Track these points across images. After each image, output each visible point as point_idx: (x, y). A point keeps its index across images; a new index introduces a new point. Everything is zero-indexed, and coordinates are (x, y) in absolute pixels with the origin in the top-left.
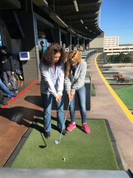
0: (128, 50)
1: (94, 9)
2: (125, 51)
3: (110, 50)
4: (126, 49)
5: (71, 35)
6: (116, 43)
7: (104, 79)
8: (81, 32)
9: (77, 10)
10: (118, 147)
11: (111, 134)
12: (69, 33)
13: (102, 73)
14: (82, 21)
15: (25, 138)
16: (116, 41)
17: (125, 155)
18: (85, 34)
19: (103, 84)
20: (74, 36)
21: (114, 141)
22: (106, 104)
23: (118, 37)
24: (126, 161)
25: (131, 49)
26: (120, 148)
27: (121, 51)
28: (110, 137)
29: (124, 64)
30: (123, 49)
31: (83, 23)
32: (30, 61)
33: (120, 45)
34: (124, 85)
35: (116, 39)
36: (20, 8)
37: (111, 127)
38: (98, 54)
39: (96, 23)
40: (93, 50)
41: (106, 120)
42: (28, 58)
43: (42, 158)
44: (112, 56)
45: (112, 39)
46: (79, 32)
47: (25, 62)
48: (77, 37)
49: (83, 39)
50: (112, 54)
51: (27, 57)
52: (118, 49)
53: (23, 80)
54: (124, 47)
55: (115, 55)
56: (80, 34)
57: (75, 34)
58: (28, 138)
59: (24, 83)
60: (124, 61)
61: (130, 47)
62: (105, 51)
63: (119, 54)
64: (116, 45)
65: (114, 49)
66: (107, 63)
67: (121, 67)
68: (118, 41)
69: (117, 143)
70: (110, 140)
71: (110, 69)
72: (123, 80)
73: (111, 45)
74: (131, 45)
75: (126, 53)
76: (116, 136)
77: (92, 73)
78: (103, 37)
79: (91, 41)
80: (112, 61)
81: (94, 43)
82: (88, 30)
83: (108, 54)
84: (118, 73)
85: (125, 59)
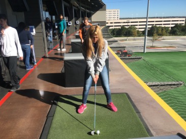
0: (129, 24)
2: (126, 24)
3: (111, 23)
4: (127, 22)
5: (73, 7)
6: (116, 17)
7: (113, 53)
8: (83, 5)
10: (143, 118)
12: (71, 5)
13: (110, 47)
15: (51, 118)
16: (116, 14)
17: (151, 125)
18: (87, 6)
20: (76, 9)
21: (138, 112)
23: (119, 10)
24: (153, 130)
25: (132, 22)
26: (145, 118)
27: (122, 24)
29: (126, 38)
30: (124, 23)
33: (120, 19)
34: (134, 58)
35: (117, 12)
37: (133, 100)
41: (127, 94)
42: (34, 33)
44: (114, 30)
45: (112, 12)
46: (81, 4)
48: (79, 10)
49: (85, 12)
50: (113, 28)
51: (33, 31)
52: (119, 23)
54: (125, 21)
55: (117, 29)
56: (83, 7)
57: (77, 7)
58: (54, 117)
60: (126, 35)
61: (130, 21)
62: (107, 25)
63: (120, 27)
64: (116, 19)
65: (115, 23)
66: (112, 37)
67: (123, 40)
68: (119, 14)
69: (141, 114)
70: (135, 112)
71: (116, 43)
73: (112, 19)
74: (131, 18)
75: (127, 27)
76: (139, 108)
78: (105, 10)
79: (93, 14)
80: (114, 34)
82: (91, 2)
83: (111, 28)
84: (125, 47)
85: (126, 33)
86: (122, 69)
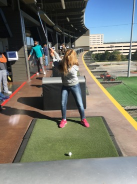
0: (113, 49)
1: (80, 7)
2: (110, 49)
3: (95, 48)
4: (110, 47)
5: (57, 33)
6: (100, 41)
7: (94, 78)
8: (67, 31)
9: (64, 8)
10: (117, 141)
11: (109, 129)
12: (55, 31)
13: (92, 72)
14: (68, 19)
15: (27, 139)
16: (100, 39)
17: (124, 148)
18: (70, 32)
19: (94, 83)
20: (60, 34)
21: (112, 135)
22: (100, 102)
23: (103, 35)
24: (126, 153)
25: (115, 47)
26: (119, 141)
27: (106, 49)
28: (109, 133)
29: (109, 63)
30: (108, 47)
31: (69, 21)
32: (18, 61)
33: (104, 44)
35: (101, 37)
36: (7, 5)
37: (108, 124)
38: (84, 53)
39: (82, 21)
40: (79, 49)
41: (103, 117)
42: (17, 58)
43: (48, 156)
44: (97, 55)
45: (96, 37)
46: (64, 30)
47: (14, 62)
48: (63, 35)
49: (69, 37)
50: (97, 52)
51: (15, 57)
52: (103, 47)
53: (12, 81)
54: (109, 45)
55: (101, 54)
56: (66, 32)
57: (61, 33)
58: (30, 139)
59: (12, 84)
60: (109, 60)
61: (115, 45)
62: (90, 50)
63: (104, 52)
64: (100, 43)
65: (99, 48)
66: (94, 62)
67: (107, 65)
68: (103, 39)
69: (115, 137)
70: (109, 135)
71: (98, 67)
72: (109, 78)
73: (96, 44)
74: (115, 43)
75: (111, 52)
76: (114, 132)
77: (82, 72)
78: (88, 35)
79: (77, 39)
80: (97, 59)
81: (80, 42)
82: (74, 28)
83: (94, 53)
84: (106, 71)
85: (110, 57)
86: (101, 93)
